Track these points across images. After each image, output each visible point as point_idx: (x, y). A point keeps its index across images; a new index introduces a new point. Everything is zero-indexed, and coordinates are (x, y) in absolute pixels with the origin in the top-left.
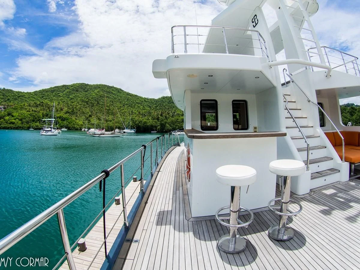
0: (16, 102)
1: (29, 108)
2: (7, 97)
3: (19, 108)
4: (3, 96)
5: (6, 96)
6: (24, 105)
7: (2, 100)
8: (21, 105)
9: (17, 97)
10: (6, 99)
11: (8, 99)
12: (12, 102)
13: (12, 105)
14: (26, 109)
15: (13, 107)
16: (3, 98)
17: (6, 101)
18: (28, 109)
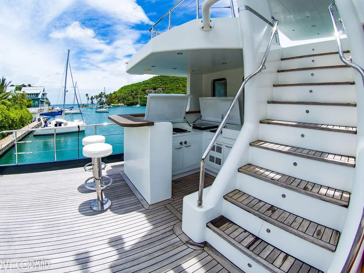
0: (172, 85)
1: (183, 88)
2: (165, 81)
3: (175, 89)
4: (161, 80)
5: (163, 80)
6: (179, 86)
7: (161, 84)
8: (177, 87)
9: (172, 80)
10: (164, 83)
11: (166, 83)
12: (169, 85)
13: (169, 87)
14: (181, 89)
15: (170, 88)
16: (161, 82)
17: (164, 85)
18: (183, 90)
